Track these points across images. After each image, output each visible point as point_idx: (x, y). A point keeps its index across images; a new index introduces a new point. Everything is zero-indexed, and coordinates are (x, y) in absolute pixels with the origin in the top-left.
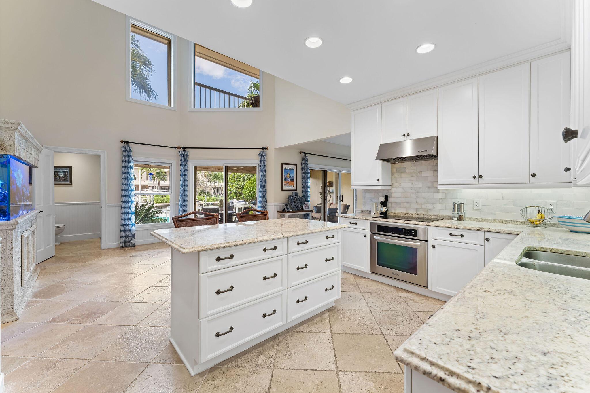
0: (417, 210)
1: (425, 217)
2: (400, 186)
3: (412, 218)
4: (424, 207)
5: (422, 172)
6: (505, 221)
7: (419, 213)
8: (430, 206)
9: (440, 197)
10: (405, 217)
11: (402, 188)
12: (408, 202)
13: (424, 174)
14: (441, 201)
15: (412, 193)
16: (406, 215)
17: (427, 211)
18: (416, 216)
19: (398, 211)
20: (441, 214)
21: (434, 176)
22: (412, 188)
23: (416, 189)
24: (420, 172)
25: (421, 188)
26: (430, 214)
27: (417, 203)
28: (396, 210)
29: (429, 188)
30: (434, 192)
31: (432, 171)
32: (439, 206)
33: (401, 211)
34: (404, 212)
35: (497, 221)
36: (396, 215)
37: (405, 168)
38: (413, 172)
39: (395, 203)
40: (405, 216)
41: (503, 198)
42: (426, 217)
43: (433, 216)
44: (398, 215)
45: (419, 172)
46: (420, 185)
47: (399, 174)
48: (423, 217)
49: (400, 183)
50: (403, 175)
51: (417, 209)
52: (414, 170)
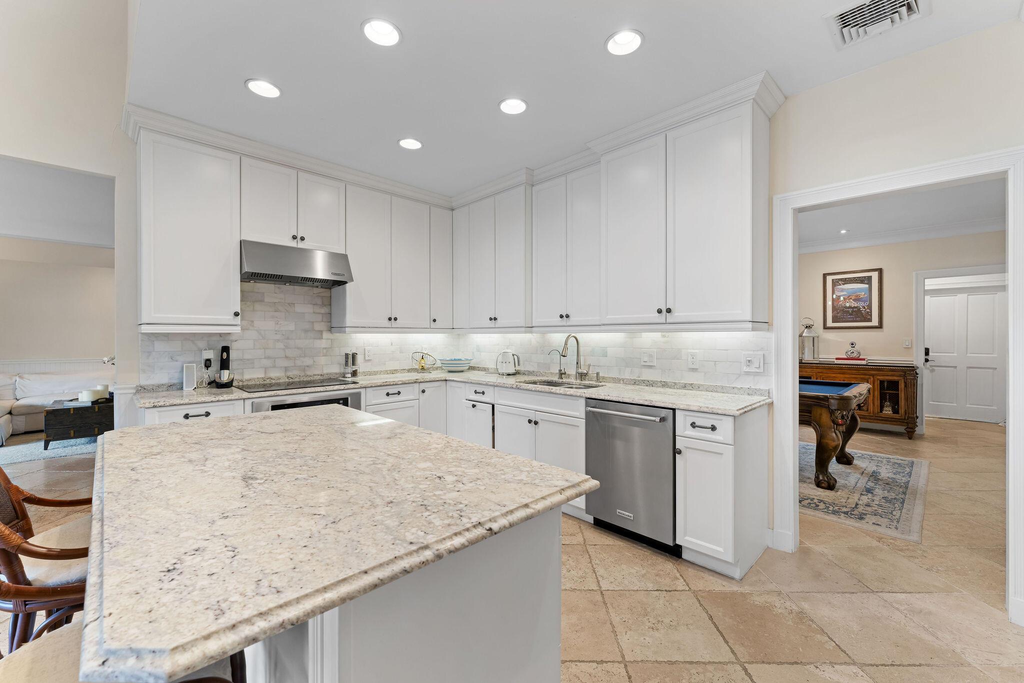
0: (286, 369)
1: (302, 379)
2: (253, 326)
3: (279, 384)
4: (299, 363)
5: (296, 305)
6: (395, 370)
7: (290, 374)
8: (308, 361)
9: (323, 346)
10: (264, 385)
11: (256, 330)
12: (268, 358)
13: (299, 309)
14: (325, 351)
15: (278, 341)
16: (268, 381)
17: (304, 370)
18: (287, 380)
19: (247, 376)
20: (325, 372)
21: (314, 313)
22: (276, 331)
23: (284, 334)
24: (292, 304)
25: (293, 331)
26: (309, 373)
27: (286, 357)
28: (242, 374)
29: (306, 331)
30: (315, 339)
31: (311, 304)
32: (322, 360)
33: (255, 376)
34: (262, 375)
35: (389, 372)
36: (245, 384)
37: (264, 293)
38: (279, 302)
39: (241, 360)
40: (266, 382)
41: (392, 344)
42: (305, 380)
43: (315, 377)
44: (250, 383)
45: (289, 304)
46: (292, 327)
47: (249, 303)
48: (298, 380)
49: (252, 322)
50: (258, 306)
51: (286, 367)
52: (280, 299)
